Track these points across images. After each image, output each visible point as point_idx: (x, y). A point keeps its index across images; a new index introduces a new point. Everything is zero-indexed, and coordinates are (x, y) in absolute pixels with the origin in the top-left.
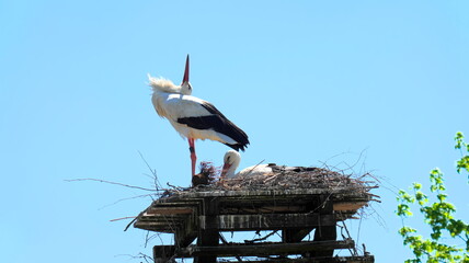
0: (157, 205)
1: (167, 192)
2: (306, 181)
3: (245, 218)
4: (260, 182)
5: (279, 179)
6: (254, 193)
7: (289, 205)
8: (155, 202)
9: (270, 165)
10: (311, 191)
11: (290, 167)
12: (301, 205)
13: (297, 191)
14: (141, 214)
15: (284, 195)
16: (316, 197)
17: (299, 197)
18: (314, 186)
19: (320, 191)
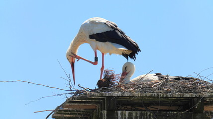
0: (70, 101)
1: (78, 92)
2: (184, 87)
3: (136, 114)
4: (149, 86)
5: (164, 85)
6: (144, 95)
7: (170, 105)
8: (69, 99)
9: (157, 74)
10: (187, 95)
11: (172, 76)
12: (179, 106)
13: (177, 95)
14: (58, 108)
15: (167, 97)
16: (191, 99)
17: (178, 99)
18: (190, 91)
19: (194, 95)
